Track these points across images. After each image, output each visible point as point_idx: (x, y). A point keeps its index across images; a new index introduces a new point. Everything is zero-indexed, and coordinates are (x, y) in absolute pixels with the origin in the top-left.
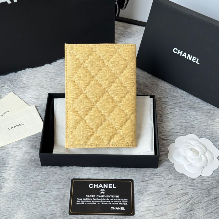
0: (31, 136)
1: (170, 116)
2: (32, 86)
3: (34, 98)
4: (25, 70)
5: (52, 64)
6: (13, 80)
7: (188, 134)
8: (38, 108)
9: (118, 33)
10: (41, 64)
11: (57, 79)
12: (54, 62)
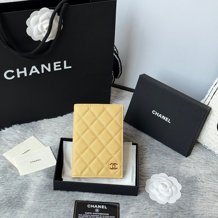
0: (46, 169)
1: (148, 159)
2: (48, 132)
3: (49, 141)
4: (43, 120)
5: (63, 116)
6: (34, 127)
8: (52, 148)
9: (113, 95)
10: (55, 116)
11: (66, 128)
12: (65, 115)
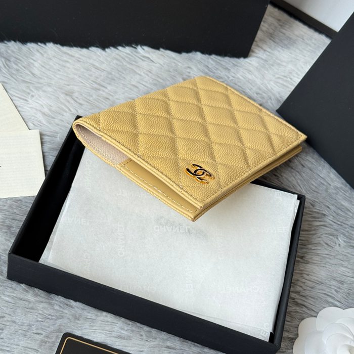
1: (323, 251)
2: (49, 85)
3: (44, 114)
4: (45, 44)
5: (107, 50)
6: (13, 59)
7: (351, 307)
8: (46, 138)
10: (84, 43)
11: (106, 88)
12: (112, 48)
